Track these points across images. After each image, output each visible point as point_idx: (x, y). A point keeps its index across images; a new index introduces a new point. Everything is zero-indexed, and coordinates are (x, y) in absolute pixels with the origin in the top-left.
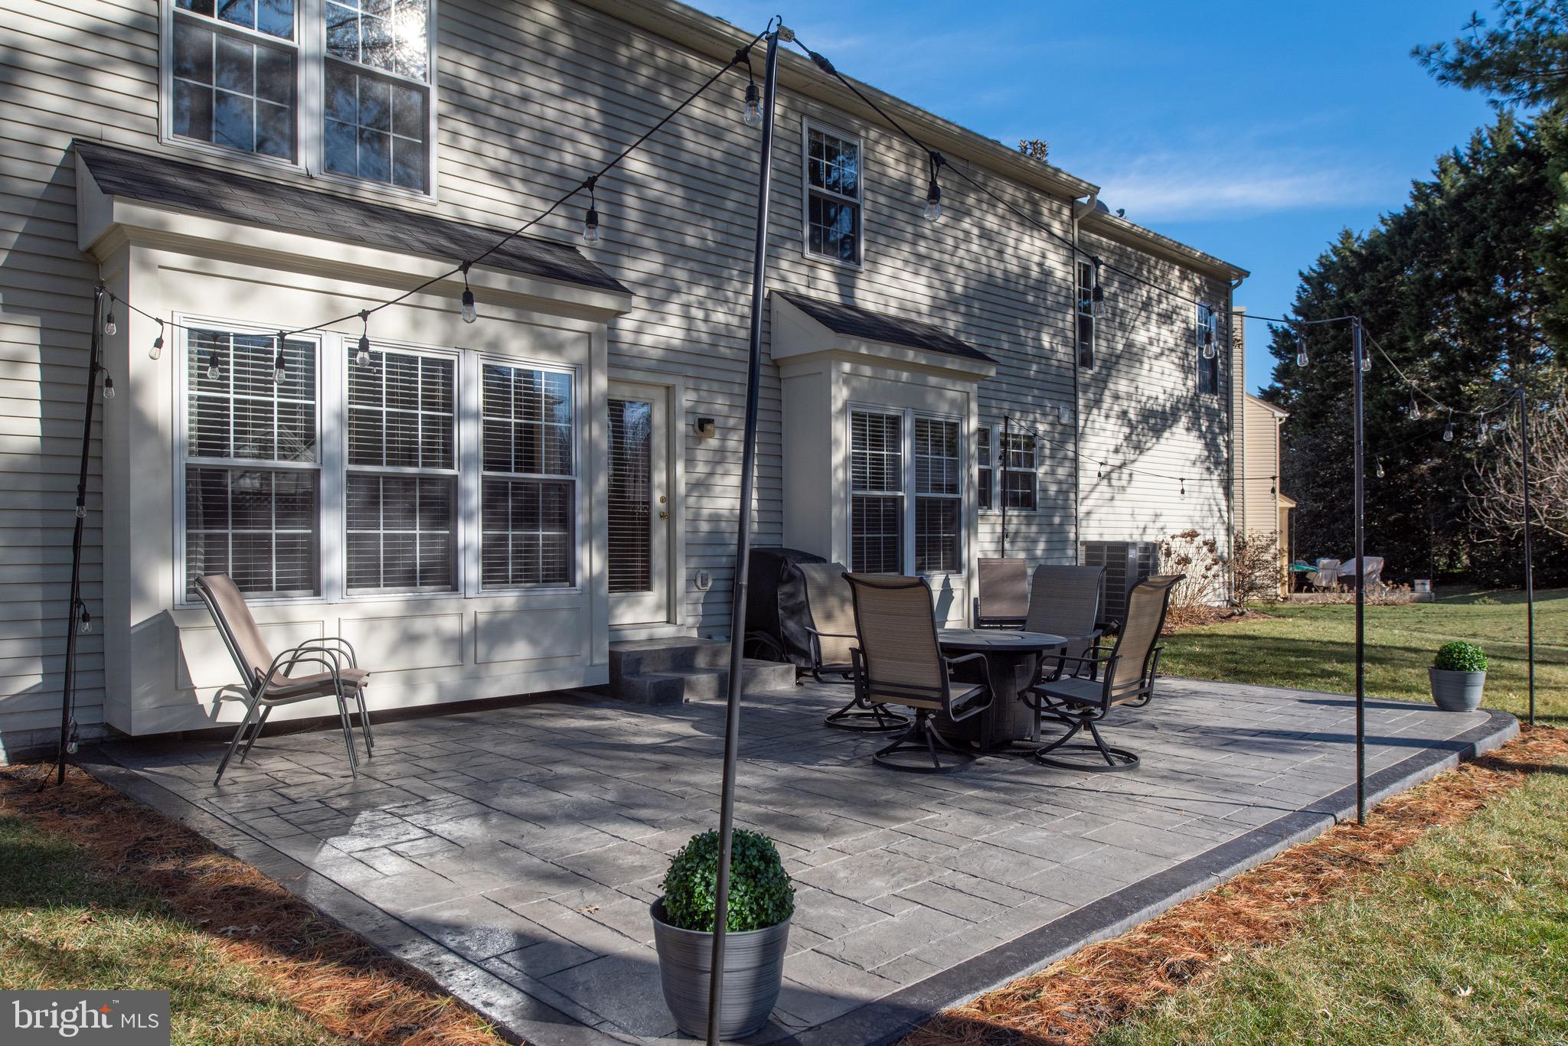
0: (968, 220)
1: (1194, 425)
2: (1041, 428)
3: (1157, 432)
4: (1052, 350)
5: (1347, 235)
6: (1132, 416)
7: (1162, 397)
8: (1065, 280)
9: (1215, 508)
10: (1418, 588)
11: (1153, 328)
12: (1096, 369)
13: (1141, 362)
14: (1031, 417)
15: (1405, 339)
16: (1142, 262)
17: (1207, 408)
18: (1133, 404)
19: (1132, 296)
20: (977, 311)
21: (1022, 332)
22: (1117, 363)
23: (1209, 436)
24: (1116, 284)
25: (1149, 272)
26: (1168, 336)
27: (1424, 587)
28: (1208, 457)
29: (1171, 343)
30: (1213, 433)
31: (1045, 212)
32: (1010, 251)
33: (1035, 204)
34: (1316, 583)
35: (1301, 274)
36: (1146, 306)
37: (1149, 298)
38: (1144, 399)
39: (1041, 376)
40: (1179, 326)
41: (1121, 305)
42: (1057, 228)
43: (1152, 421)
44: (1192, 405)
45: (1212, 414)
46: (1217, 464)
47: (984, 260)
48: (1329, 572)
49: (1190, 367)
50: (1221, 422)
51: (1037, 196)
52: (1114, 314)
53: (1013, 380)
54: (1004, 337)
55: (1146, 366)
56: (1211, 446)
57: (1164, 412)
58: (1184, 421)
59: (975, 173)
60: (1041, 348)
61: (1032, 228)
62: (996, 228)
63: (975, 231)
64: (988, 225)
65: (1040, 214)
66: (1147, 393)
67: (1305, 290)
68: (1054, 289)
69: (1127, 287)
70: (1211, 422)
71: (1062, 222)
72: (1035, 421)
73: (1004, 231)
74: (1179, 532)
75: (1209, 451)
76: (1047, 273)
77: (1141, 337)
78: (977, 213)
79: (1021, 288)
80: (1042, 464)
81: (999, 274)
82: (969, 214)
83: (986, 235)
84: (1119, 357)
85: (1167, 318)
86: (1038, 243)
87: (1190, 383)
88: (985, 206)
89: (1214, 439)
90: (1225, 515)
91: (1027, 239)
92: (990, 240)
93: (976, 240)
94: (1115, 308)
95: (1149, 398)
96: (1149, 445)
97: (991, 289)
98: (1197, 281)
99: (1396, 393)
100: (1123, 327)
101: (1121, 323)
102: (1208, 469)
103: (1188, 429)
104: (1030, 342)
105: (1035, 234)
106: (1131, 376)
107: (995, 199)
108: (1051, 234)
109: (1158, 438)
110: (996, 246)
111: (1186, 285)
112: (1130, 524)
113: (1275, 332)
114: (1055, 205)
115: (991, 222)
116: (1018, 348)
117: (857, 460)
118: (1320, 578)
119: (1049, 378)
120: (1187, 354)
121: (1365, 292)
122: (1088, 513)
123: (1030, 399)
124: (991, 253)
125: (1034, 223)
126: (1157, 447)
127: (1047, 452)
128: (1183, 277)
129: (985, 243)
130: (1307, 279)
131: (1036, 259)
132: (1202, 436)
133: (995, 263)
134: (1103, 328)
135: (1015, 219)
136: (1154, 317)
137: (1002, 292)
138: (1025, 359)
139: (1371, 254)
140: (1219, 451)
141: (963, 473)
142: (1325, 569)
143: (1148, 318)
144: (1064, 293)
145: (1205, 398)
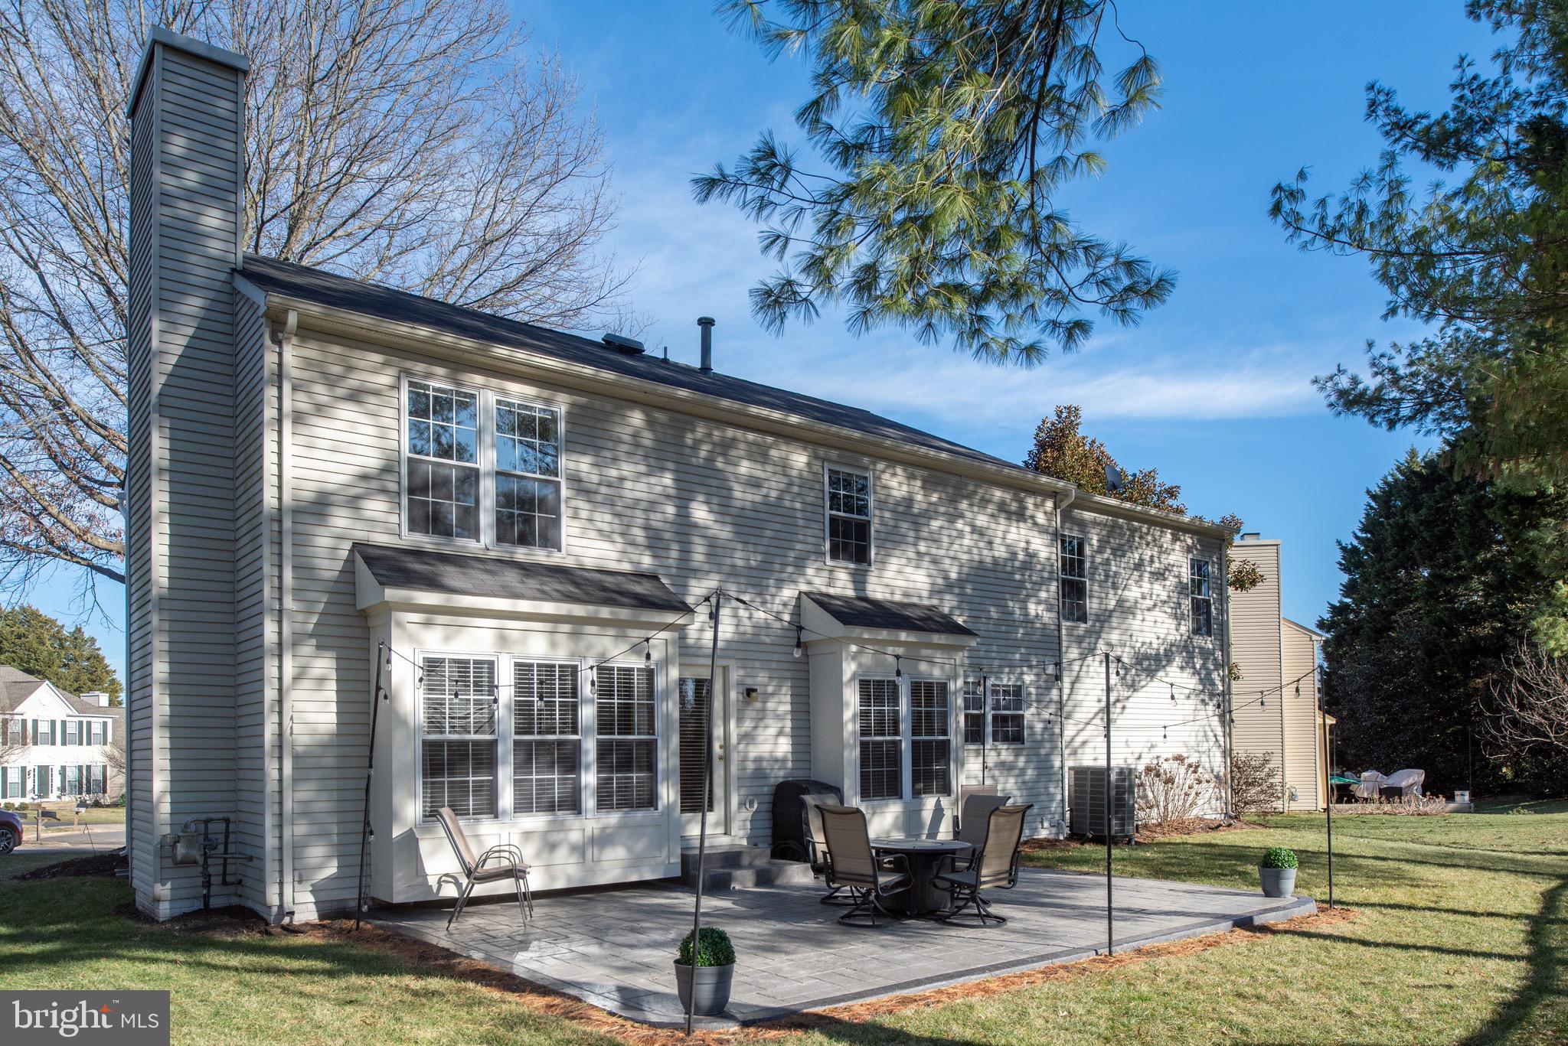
0: (961, 521)
1: (1189, 662)
2: (1028, 678)
3: (1151, 673)
4: (1037, 616)
5: (1413, 454)
6: (1125, 660)
7: (1155, 641)
8: (1049, 559)
9: (1211, 734)
10: (1458, 798)
11: (1146, 585)
12: (1090, 623)
13: (1134, 614)
14: (1018, 670)
15: (1459, 558)
16: (1133, 531)
17: (1201, 648)
18: (1127, 649)
19: (1125, 560)
20: (969, 591)
21: (1011, 604)
22: (1110, 616)
23: (1203, 672)
24: (1109, 551)
25: (1141, 537)
26: (1160, 591)
27: (1463, 797)
28: (1202, 691)
29: (1164, 596)
30: (1207, 669)
31: (1031, 506)
32: (998, 541)
33: (1021, 501)
34: (1358, 794)
35: (1368, 492)
36: (1139, 566)
37: (1141, 560)
38: (1138, 645)
39: (1027, 638)
40: (1171, 581)
41: (1114, 568)
42: (1041, 518)
43: (1146, 663)
44: (1186, 647)
45: (1205, 654)
46: (1212, 695)
47: (975, 551)
48: (1370, 785)
49: (1183, 614)
50: (1215, 659)
51: (1022, 495)
52: (1107, 576)
53: (1002, 642)
54: (992, 609)
55: (1139, 617)
56: (1206, 681)
57: (1158, 655)
58: (1178, 661)
59: (967, 485)
60: (1027, 614)
61: (1018, 521)
62: (985, 524)
63: (968, 529)
64: (978, 523)
65: (1025, 508)
66: (1141, 640)
67: (1372, 508)
68: (1039, 567)
69: (1119, 552)
70: (1205, 660)
71: (1045, 513)
72: (1022, 673)
73: (993, 526)
74: (1170, 756)
75: (1204, 686)
76: (1031, 555)
77: (1133, 593)
78: (969, 515)
79: (1009, 569)
80: (1029, 706)
81: (988, 560)
82: (962, 516)
83: (976, 530)
84: (1112, 611)
85: (1159, 575)
86: (1023, 532)
87: (1183, 629)
88: (976, 509)
89: (1209, 674)
90: (1221, 740)
91: (1013, 530)
92: (981, 534)
93: (968, 536)
94: (1107, 572)
95: (1143, 643)
96: (1143, 683)
97: (982, 573)
98: (1189, 541)
99: (1453, 610)
100: (1115, 587)
101: (1113, 583)
102: (1203, 701)
103: (1182, 668)
104: (1018, 611)
105: (1022, 525)
106: (1124, 626)
107: (985, 502)
108: (1035, 524)
109: (1152, 677)
110: (986, 539)
111: (1178, 545)
112: (1126, 750)
113: (1344, 549)
114: (1039, 499)
115: (982, 520)
116: (1006, 617)
117: (864, 715)
118: (1361, 790)
119: (1035, 638)
120: (1179, 604)
121: (1423, 511)
122: (1084, 743)
123: (1018, 656)
124: (982, 545)
125: (1020, 515)
126: (1151, 684)
127: (1034, 697)
128: (1175, 539)
129: (976, 537)
130: (1374, 497)
131: (1023, 545)
132: (1196, 672)
133: (985, 552)
134: (1096, 588)
135: (1003, 515)
136: (1147, 575)
137: (992, 574)
138: (1013, 625)
139: (1432, 473)
140: (1213, 684)
141: (952, 721)
142: (1368, 781)
143: (1141, 576)
144: (1048, 568)
145: (1198, 641)
